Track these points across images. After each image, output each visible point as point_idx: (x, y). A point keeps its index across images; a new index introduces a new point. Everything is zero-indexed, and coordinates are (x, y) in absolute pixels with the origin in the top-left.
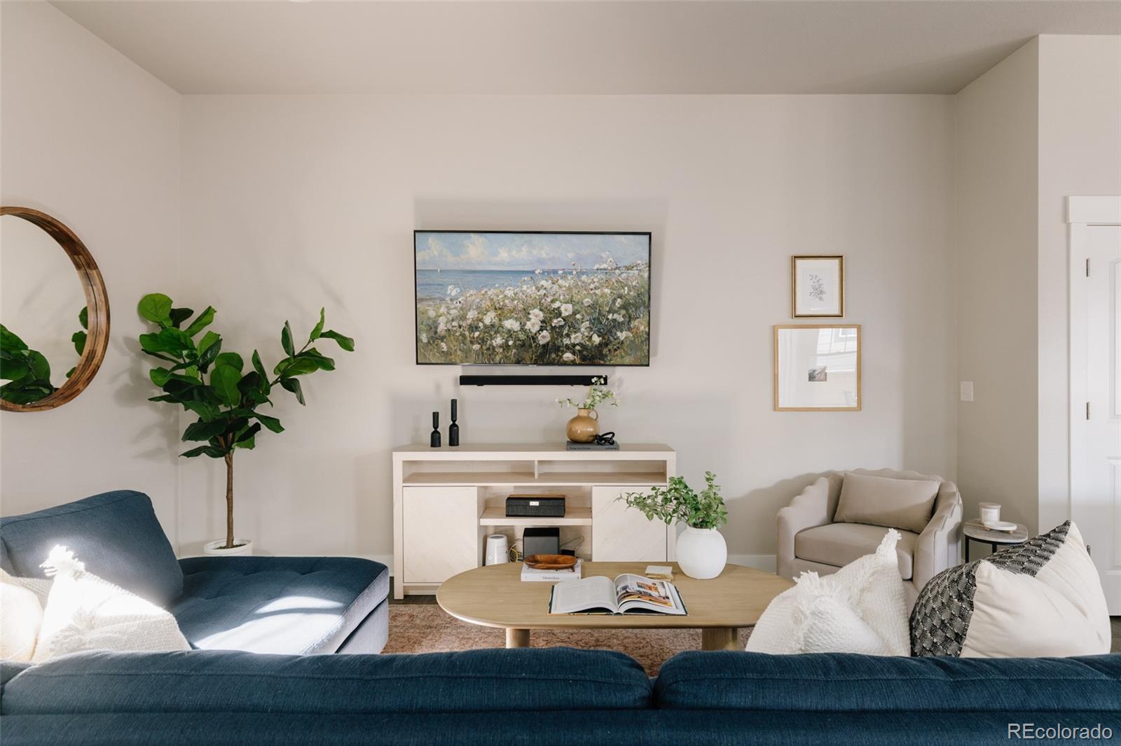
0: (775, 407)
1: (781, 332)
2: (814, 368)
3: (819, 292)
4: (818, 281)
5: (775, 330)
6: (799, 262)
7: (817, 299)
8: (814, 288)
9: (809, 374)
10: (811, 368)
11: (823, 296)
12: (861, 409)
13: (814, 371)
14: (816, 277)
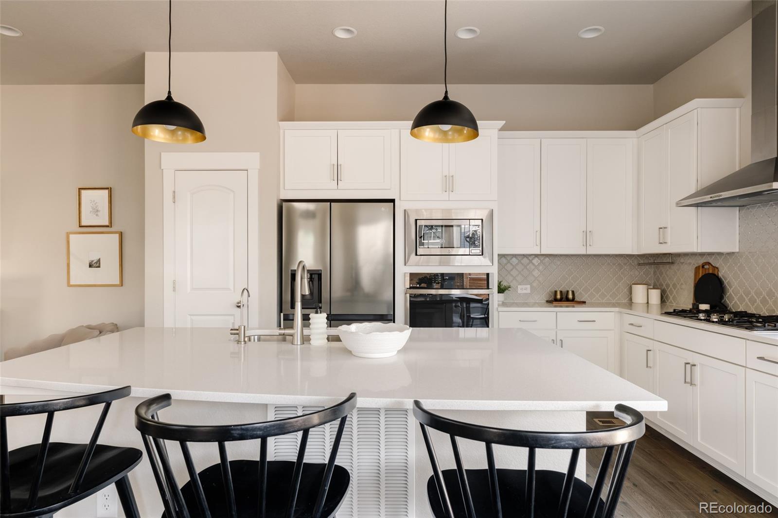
0: (69, 285)
1: (71, 236)
2: (92, 259)
3: (96, 211)
4: (95, 204)
5: (68, 235)
6: (83, 192)
7: (95, 215)
8: (92, 208)
9: (89, 263)
10: (90, 260)
11: (98, 213)
12: (122, 286)
13: (92, 261)
14: (94, 201)
